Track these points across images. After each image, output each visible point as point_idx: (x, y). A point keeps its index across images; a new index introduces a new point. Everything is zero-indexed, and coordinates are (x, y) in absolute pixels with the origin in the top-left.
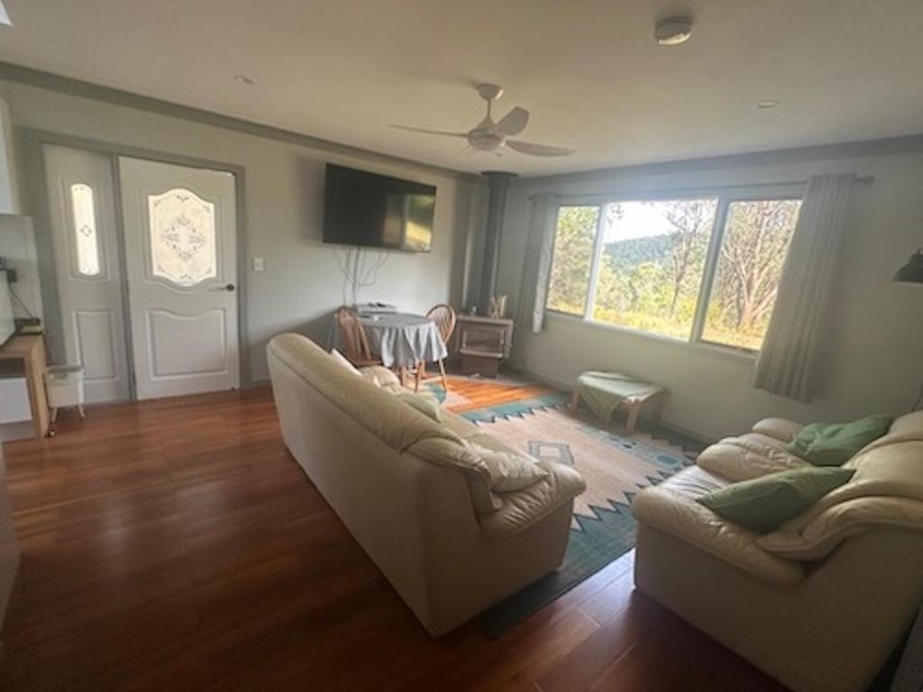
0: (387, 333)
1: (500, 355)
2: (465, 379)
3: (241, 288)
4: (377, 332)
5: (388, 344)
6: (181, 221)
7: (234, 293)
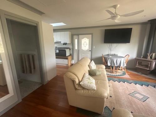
0: (110, 59)
1: (149, 69)
2: (137, 73)
3: (91, 51)
4: (108, 59)
5: (110, 61)
6: (85, 42)
7: (90, 52)
